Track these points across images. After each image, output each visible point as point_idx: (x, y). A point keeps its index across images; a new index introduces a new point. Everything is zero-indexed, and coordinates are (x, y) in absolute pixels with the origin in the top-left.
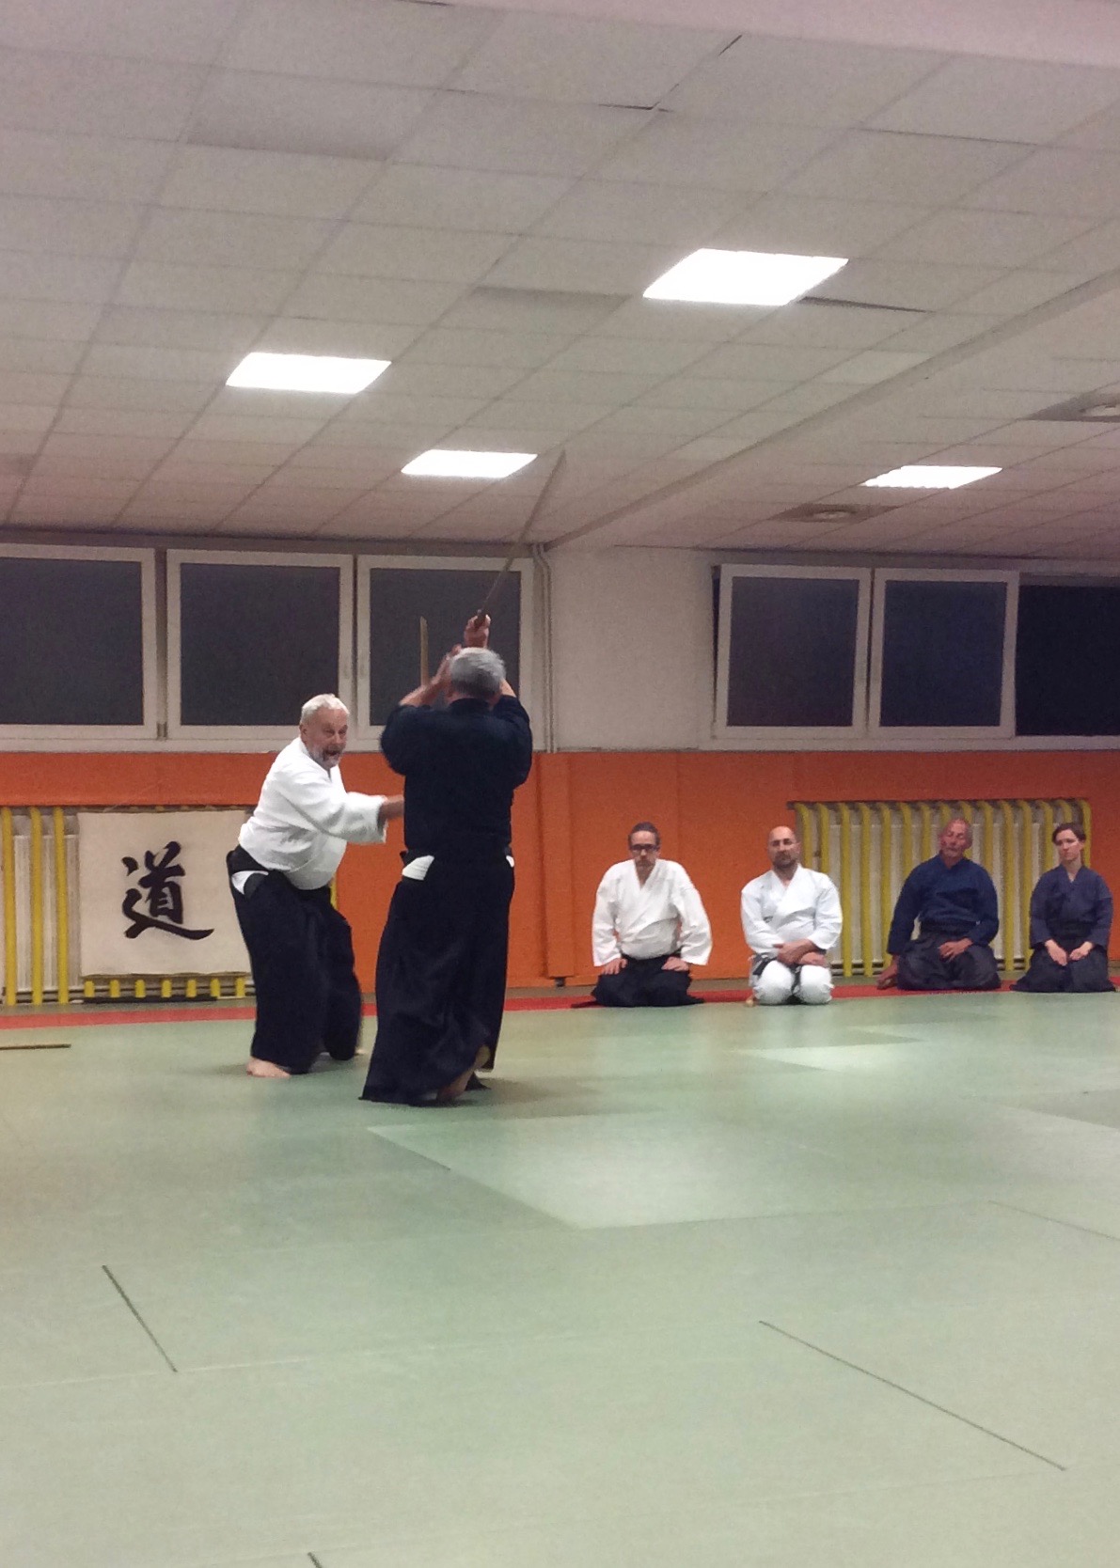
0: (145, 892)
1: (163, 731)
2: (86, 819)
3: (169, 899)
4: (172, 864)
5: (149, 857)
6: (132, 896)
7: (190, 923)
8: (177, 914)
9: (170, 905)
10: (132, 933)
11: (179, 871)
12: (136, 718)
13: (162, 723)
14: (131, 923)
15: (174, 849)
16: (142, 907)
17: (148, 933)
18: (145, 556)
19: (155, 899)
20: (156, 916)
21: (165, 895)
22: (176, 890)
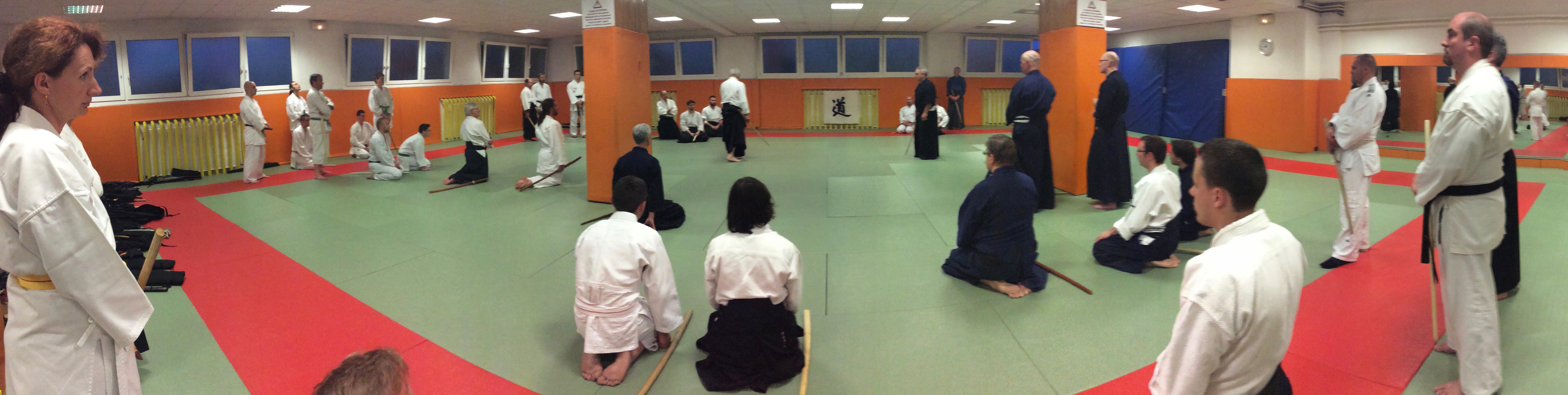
0: (837, 107)
1: (842, 74)
2: (825, 92)
4: (843, 101)
5: (838, 100)
6: (834, 108)
7: (846, 113)
8: (843, 111)
10: (834, 115)
11: (844, 103)
12: (836, 71)
13: (842, 72)
14: (834, 113)
15: (843, 98)
16: (836, 110)
17: (838, 115)
18: (838, 37)
19: (839, 109)
20: (839, 112)
22: (843, 107)
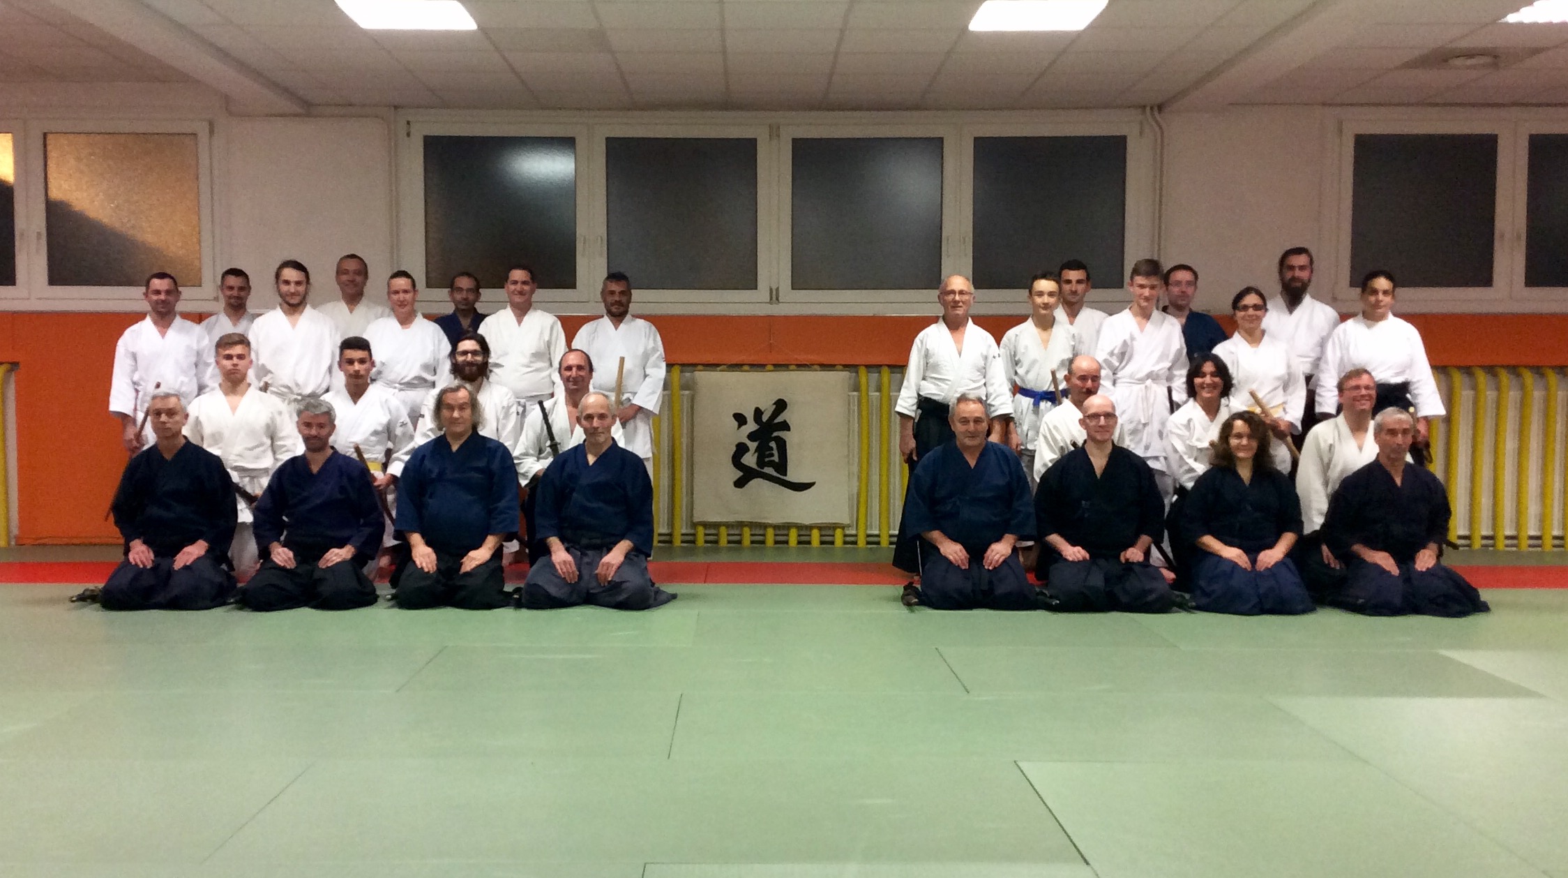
0: (753, 446)
1: (774, 297)
2: (702, 376)
3: (775, 452)
4: (779, 419)
5: (758, 413)
6: (741, 449)
7: (792, 476)
8: (782, 467)
9: (776, 458)
10: (740, 483)
11: (785, 426)
12: (750, 282)
13: (774, 288)
14: (741, 474)
15: (781, 405)
16: (750, 460)
17: (756, 483)
19: (762, 452)
20: (763, 469)
21: (772, 449)
22: (782, 445)
